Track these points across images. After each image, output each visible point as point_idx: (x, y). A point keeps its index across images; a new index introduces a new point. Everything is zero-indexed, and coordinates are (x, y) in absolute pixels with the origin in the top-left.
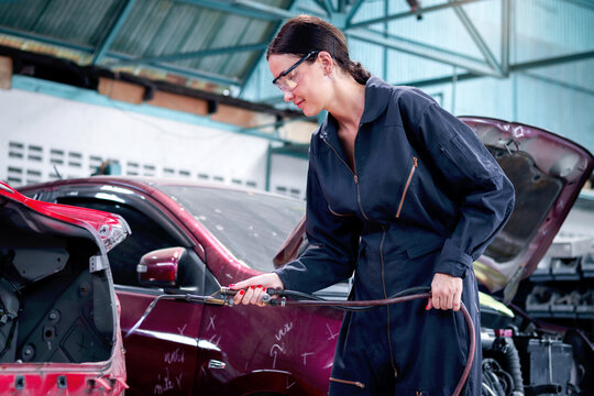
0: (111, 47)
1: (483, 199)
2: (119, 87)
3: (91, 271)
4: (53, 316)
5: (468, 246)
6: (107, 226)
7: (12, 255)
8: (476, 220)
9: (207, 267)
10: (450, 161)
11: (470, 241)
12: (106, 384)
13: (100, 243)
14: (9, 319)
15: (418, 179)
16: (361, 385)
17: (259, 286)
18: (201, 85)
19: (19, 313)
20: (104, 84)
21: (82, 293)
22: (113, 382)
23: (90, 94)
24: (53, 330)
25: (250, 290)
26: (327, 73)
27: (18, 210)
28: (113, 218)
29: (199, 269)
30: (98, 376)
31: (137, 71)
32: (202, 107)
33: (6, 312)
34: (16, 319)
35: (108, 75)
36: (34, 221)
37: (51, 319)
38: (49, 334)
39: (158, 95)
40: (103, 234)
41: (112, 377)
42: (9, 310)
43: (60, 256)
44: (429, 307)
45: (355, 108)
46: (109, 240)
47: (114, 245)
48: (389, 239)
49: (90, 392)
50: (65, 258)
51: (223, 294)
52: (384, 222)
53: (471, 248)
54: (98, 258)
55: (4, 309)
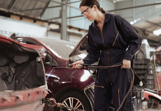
0: (13, 8)
1: (136, 41)
2: (15, 17)
3: (37, 61)
5: (132, 53)
6: (40, 49)
7: (13, 57)
8: (133, 46)
9: (52, 58)
10: (127, 32)
11: (132, 51)
13: (39, 54)
14: (13, 73)
15: (119, 37)
16: (103, 87)
17: (78, 64)
18: (32, 16)
19: (15, 72)
20: (12, 16)
21: (32, 66)
23: (9, 18)
24: (24, 76)
25: (76, 65)
26: (95, 10)
28: (41, 47)
29: (50, 58)
31: (18, 13)
32: (33, 21)
33: (12, 72)
35: (13, 14)
36: (21, 48)
37: (23, 73)
38: (23, 77)
39: (23, 19)
40: (39, 51)
42: (12, 71)
43: (27, 57)
44: (122, 68)
45: (102, 19)
46: (41, 53)
48: (110, 51)
50: (28, 58)
51: (70, 66)
52: (109, 47)
53: (133, 53)
54: (39, 58)
55: (11, 71)
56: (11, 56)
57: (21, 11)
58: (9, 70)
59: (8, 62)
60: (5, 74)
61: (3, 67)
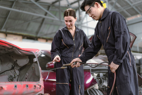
3: (34, 62)
4: (27, 74)
6: (37, 52)
7: (16, 61)
12: (39, 87)
13: (36, 55)
14: (17, 76)
19: (19, 74)
21: (33, 68)
22: (40, 86)
24: (27, 77)
27: (16, 49)
28: (38, 50)
30: (37, 85)
34: (19, 75)
36: (20, 52)
37: (26, 75)
38: (26, 78)
40: (36, 53)
41: (40, 85)
43: (27, 60)
46: (37, 55)
47: (39, 56)
49: (35, 88)
54: (35, 58)
55: (16, 73)
56: (15, 60)
57: (46, 35)
58: (15, 73)
59: (12, 66)
60: (11, 76)
61: (10, 71)
